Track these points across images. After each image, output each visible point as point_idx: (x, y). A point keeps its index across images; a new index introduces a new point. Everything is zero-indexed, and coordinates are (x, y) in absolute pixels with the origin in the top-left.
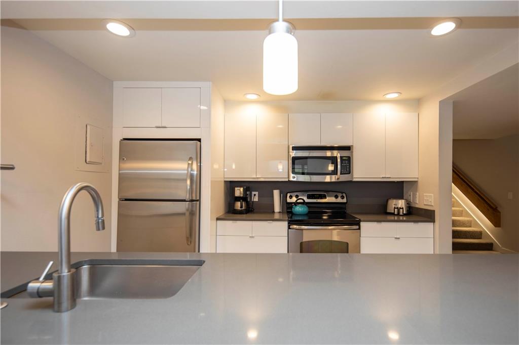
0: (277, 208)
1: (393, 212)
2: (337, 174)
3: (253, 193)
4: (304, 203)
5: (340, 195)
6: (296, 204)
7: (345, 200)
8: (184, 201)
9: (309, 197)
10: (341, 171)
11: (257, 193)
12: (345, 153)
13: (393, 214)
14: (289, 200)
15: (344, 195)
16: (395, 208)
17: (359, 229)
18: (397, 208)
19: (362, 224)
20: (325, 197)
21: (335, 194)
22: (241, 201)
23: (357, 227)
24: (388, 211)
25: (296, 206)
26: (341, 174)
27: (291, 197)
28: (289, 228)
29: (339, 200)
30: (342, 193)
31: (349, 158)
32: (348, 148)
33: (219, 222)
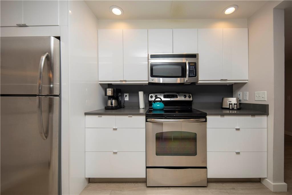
0: (142, 105)
1: (229, 107)
2: (186, 77)
3: (125, 94)
4: (161, 101)
5: (187, 95)
6: (155, 101)
7: (191, 99)
8: (35, 95)
9: (165, 97)
10: (189, 75)
11: (127, 95)
12: (192, 60)
13: (229, 109)
14: (150, 99)
15: (191, 95)
16: (230, 104)
17: (206, 121)
18: (232, 104)
19: (208, 117)
20: (177, 97)
21: (184, 94)
22: (112, 99)
23: (204, 120)
24: (224, 107)
25: (155, 103)
26: (189, 77)
27: (152, 97)
28: (146, 121)
29: (187, 99)
30: (189, 93)
31: (195, 63)
32: (194, 56)
33: (88, 117)
